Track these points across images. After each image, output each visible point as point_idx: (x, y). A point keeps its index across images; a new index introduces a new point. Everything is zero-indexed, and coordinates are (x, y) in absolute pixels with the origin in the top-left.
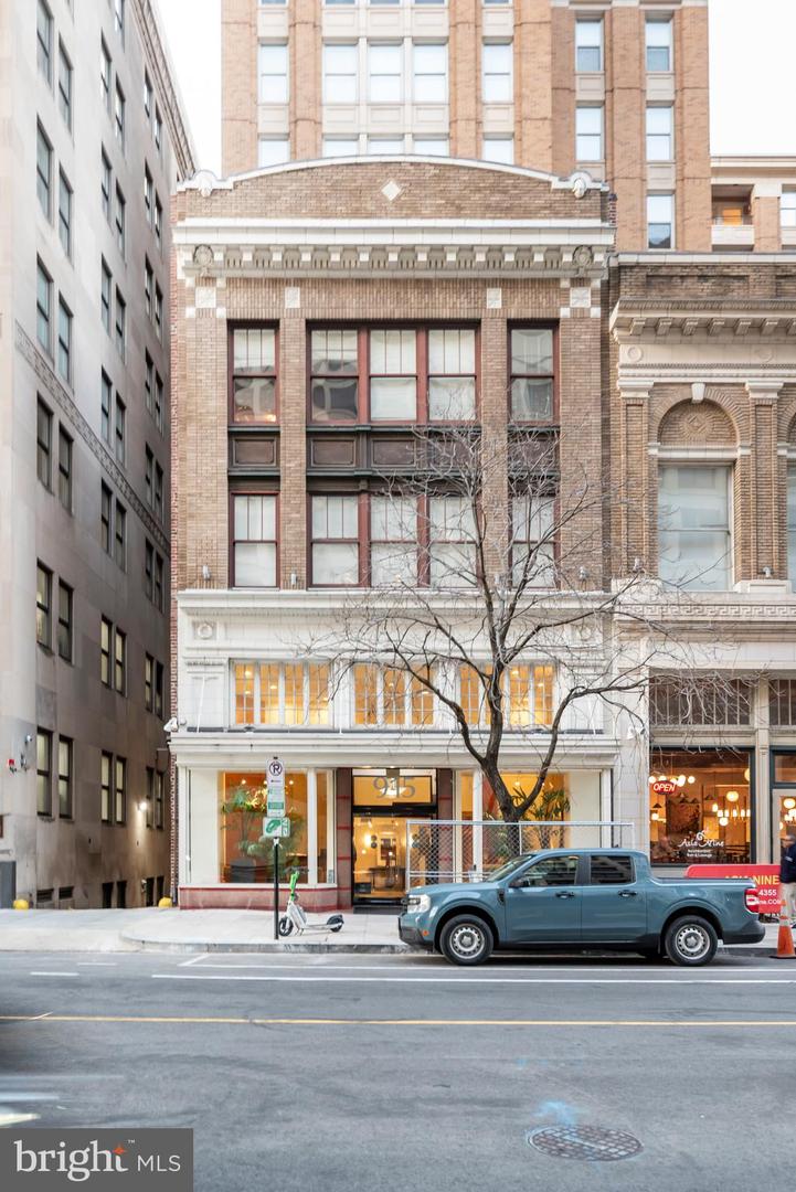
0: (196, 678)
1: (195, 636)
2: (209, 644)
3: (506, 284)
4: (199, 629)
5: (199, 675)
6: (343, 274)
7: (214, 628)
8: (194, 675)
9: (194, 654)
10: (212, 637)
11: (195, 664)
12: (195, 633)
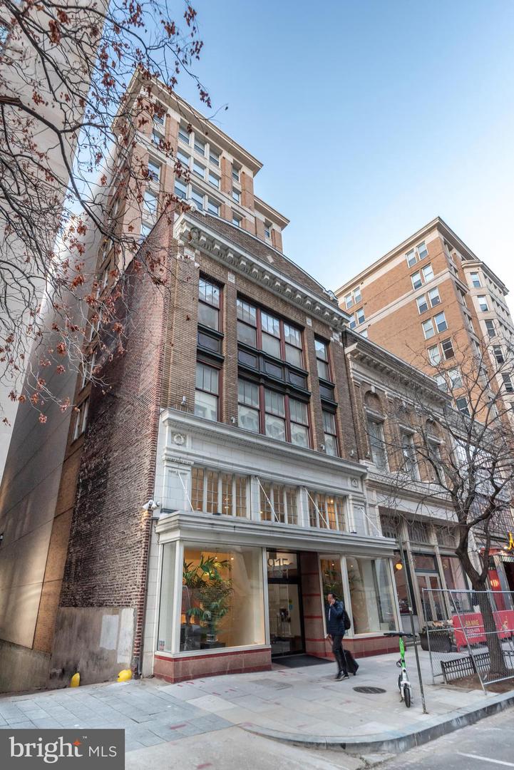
0: (172, 472)
1: (172, 441)
2: (181, 448)
3: (313, 319)
4: (176, 437)
5: (173, 470)
6: (254, 280)
8: (170, 469)
9: (172, 453)
10: (184, 445)
12: (172, 440)
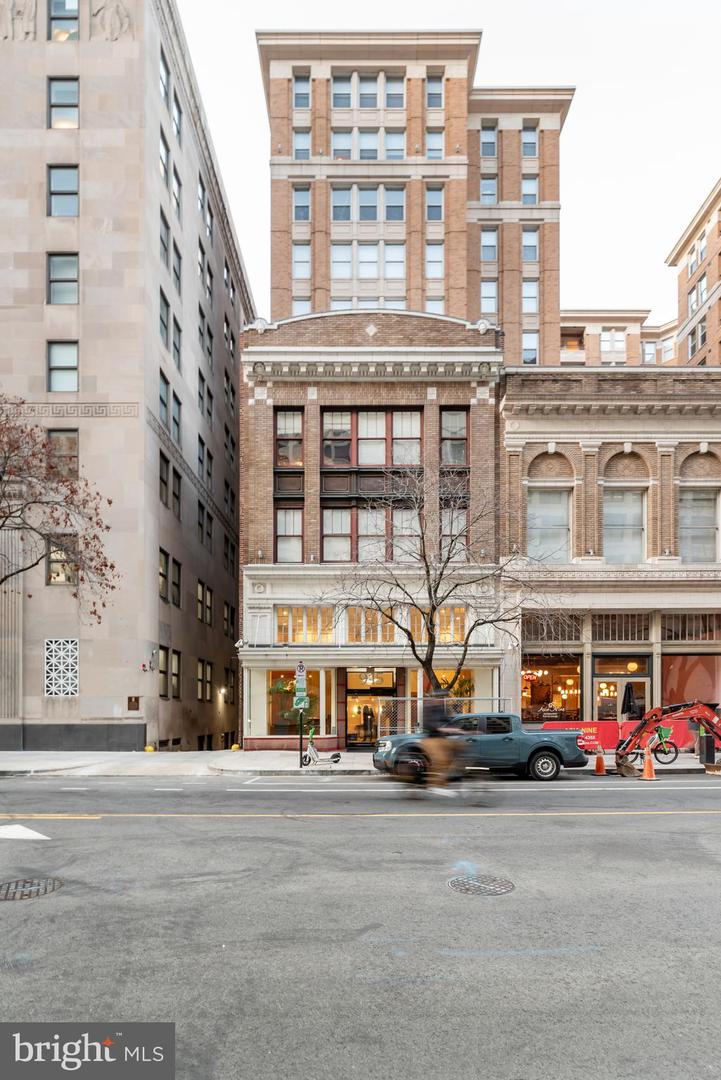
1: (253, 592)
2: (261, 596)
3: (439, 385)
4: (256, 587)
5: (256, 614)
6: (343, 379)
7: (265, 586)
8: (253, 614)
9: (252, 602)
10: (264, 592)
11: (254, 608)
